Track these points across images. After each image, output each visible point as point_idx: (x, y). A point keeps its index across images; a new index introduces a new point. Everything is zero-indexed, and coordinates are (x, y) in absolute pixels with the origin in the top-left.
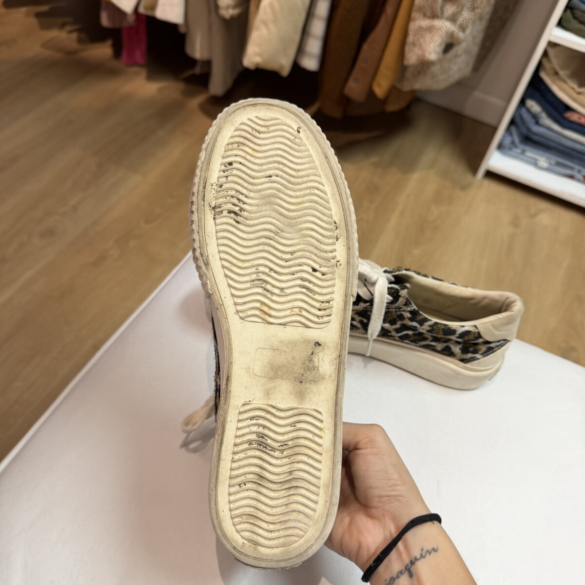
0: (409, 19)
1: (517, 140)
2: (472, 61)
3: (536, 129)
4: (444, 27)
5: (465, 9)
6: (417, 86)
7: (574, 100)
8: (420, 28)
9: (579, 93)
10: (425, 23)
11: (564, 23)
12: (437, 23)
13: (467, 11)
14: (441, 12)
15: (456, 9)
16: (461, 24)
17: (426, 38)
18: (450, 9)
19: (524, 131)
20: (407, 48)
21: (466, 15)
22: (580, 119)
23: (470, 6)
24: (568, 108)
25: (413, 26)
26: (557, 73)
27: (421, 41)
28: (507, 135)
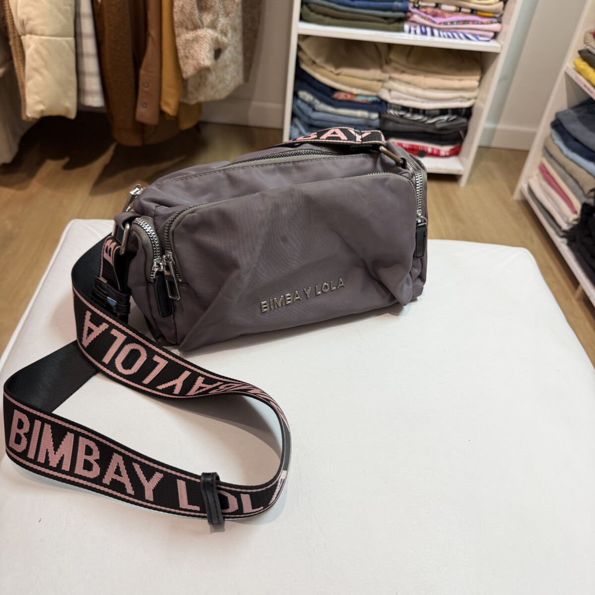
0: (174, 36)
1: (303, 130)
2: (241, 69)
3: (315, 115)
4: (208, 34)
5: (220, 16)
6: (202, 98)
7: (336, 81)
8: (187, 41)
9: (338, 74)
10: (190, 35)
11: (304, 17)
12: (200, 32)
13: (222, 17)
14: (200, 22)
15: (212, 17)
16: (221, 29)
17: (195, 48)
18: (207, 18)
19: (306, 120)
20: (181, 63)
21: (223, 21)
22: (346, 96)
23: (223, 12)
24: (334, 90)
25: (180, 41)
26: (314, 63)
27: (191, 51)
28: (293, 127)
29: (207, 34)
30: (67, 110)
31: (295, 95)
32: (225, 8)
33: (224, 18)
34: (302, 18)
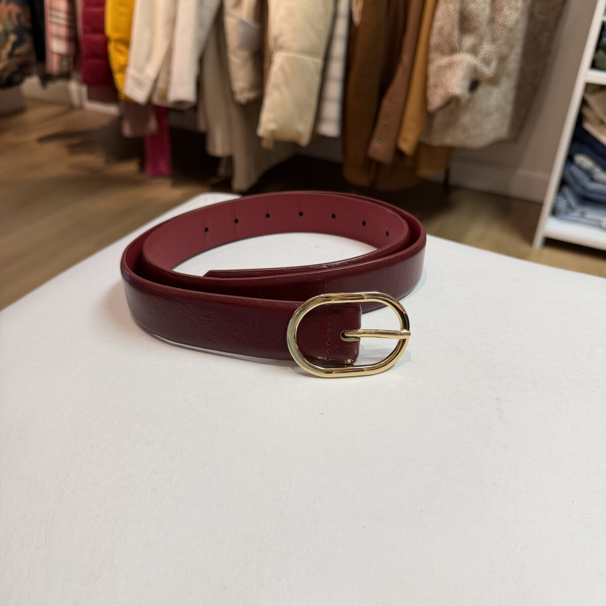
0: (427, 62)
1: (572, 201)
2: (507, 122)
3: (592, 186)
4: (465, 61)
5: (485, 42)
6: (449, 140)
8: (441, 68)
10: (444, 61)
11: (598, 64)
12: (458, 57)
13: (488, 45)
14: (459, 46)
15: (475, 40)
16: (483, 58)
17: (448, 76)
18: (468, 41)
19: (578, 189)
20: (430, 93)
21: (487, 48)
23: (490, 39)
25: (433, 68)
26: (602, 122)
27: (442, 80)
28: (560, 198)
29: (465, 59)
30: (299, 134)
31: (570, 159)
32: (493, 32)
33: (489, 45)
34: (594, 65)
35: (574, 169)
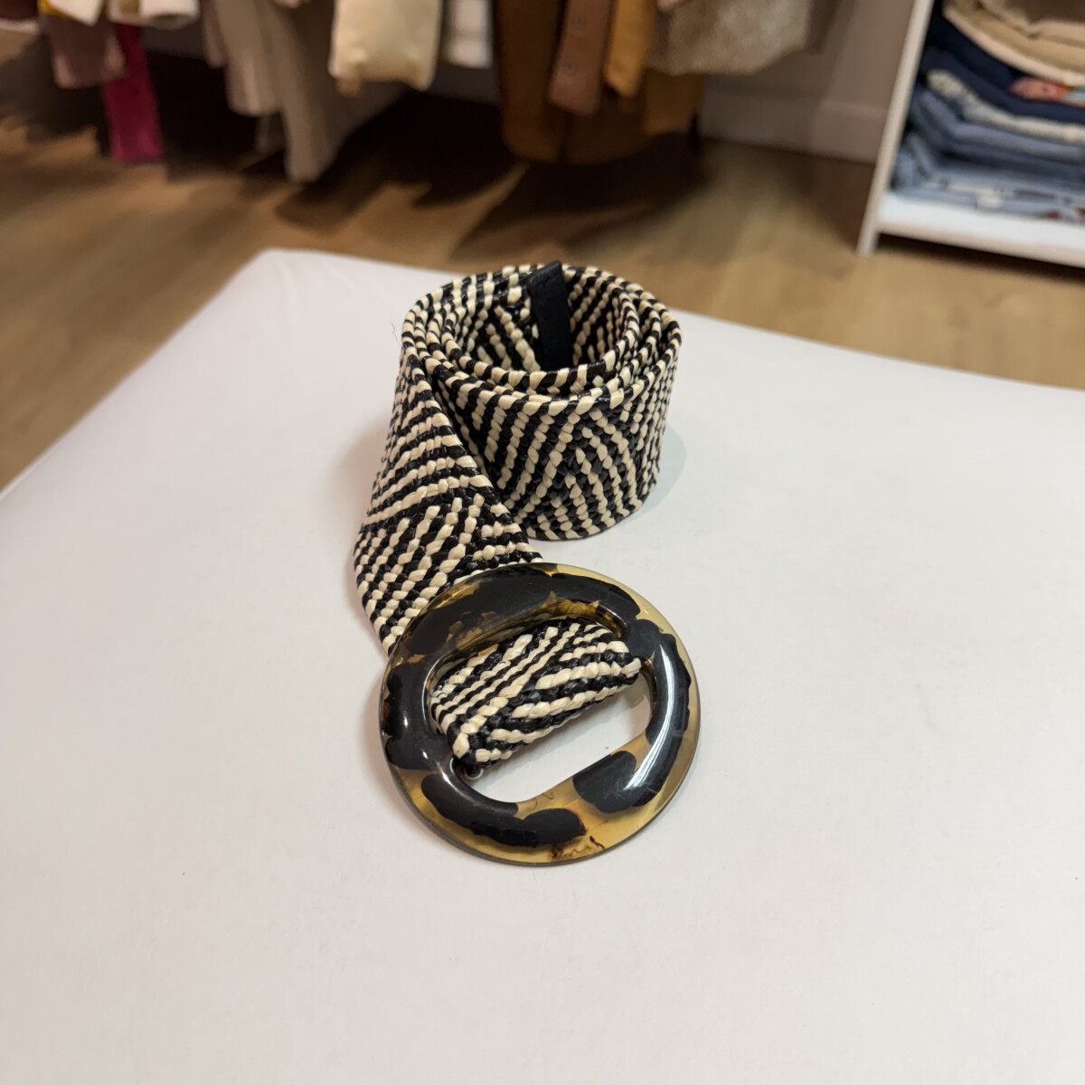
1: (925, 160)
2: (803, 14)
3: (961, 130)
6: (700, 62)
7: (1027, 52)
9: (1034, 36)
19: (937, 138)
22: (1045, 90)
24: (1017, 74)
26: (980, 5)
30: (412, 67)
31: (921, 80)
35: (928, 99)
